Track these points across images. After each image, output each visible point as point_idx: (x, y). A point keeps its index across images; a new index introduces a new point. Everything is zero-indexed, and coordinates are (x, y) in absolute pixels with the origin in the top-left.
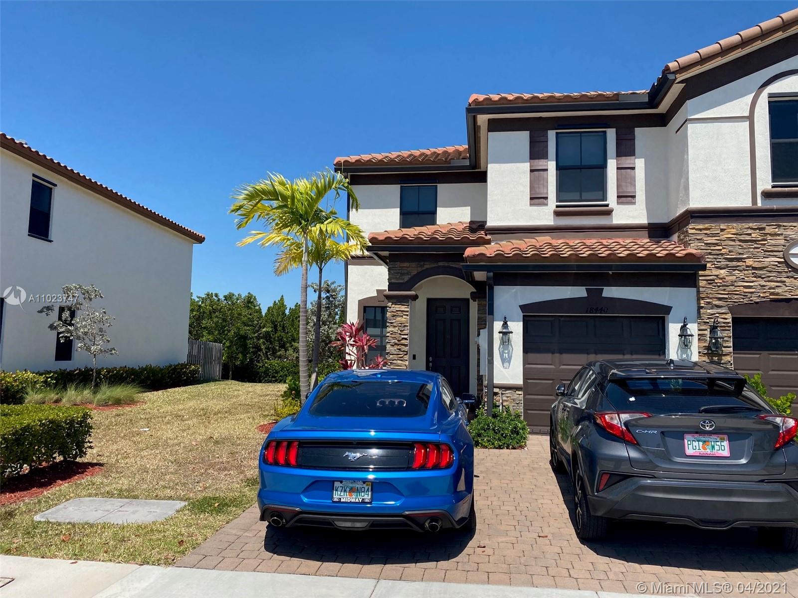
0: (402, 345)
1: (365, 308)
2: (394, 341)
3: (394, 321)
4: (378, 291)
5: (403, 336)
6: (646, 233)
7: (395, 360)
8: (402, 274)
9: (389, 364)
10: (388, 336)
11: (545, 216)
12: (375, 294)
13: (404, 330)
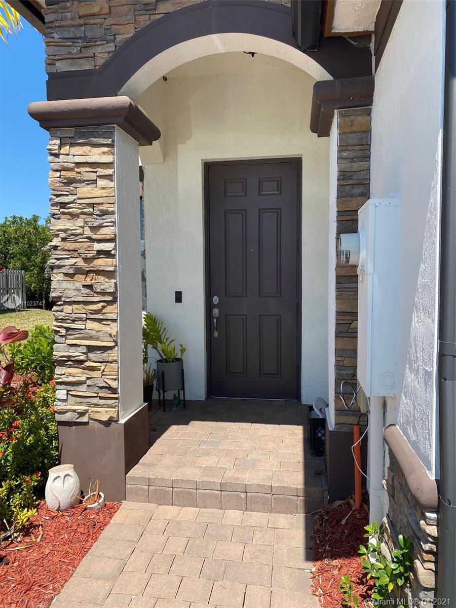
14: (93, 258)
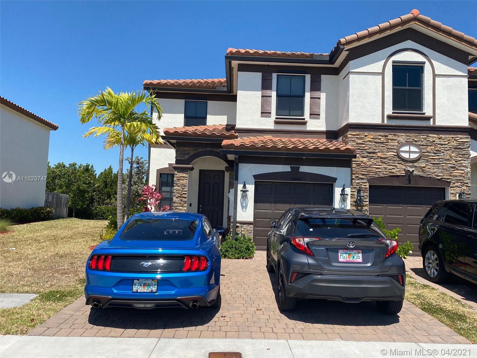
0: (183, 197)
1: (161, 174)
2: (178, 195)
3: (179, 183)
4: (169, 164)
5: (183, 192)
6: (325, 136)
7: (179, 206)
8: (184, 154)
9: (175, 209)
10: (175, 192)
11: (269, 124)
12: (168, 166)
13: (184, 188)
14: (182, 194)
